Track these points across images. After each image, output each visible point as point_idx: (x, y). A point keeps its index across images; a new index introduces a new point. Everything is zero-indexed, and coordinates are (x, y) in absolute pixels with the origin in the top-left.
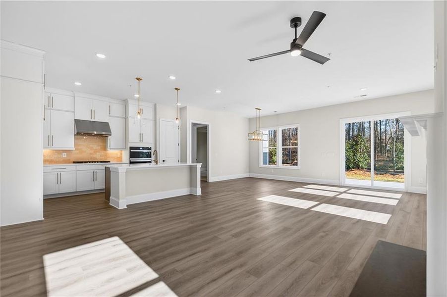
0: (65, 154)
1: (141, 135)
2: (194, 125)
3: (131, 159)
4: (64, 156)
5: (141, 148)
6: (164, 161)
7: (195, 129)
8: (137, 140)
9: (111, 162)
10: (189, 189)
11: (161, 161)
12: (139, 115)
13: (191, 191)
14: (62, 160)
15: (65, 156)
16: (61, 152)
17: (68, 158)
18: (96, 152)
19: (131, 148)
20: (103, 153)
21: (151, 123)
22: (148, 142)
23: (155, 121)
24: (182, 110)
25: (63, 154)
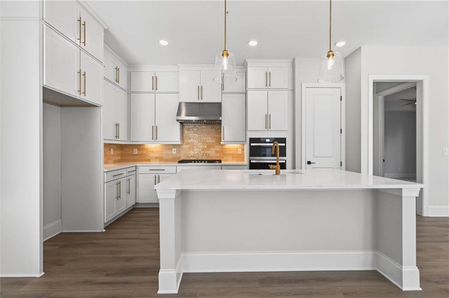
0: (175, 149)
1: (268, 117)
2: (379, 86)
3: (251, 158)
4: (173, 153)
5: (268, 140)
6: (309, 163)
7: (381, 98)
8: (262, 126)
9: (223, 163)
10: (370, 253)
11: (304, 163)
12: (225, 57)
13: (376, 260)
14: (171, 157)
15: (175, 153)
16: (171, 147)
17: (178, 155)
18: (210, 146)
19: (252, 140)
20: (218, 148)
21: (286, 96)
22: (280, 129)
23: (293, 90)
24: (350, 58)
25: (173, 149)
